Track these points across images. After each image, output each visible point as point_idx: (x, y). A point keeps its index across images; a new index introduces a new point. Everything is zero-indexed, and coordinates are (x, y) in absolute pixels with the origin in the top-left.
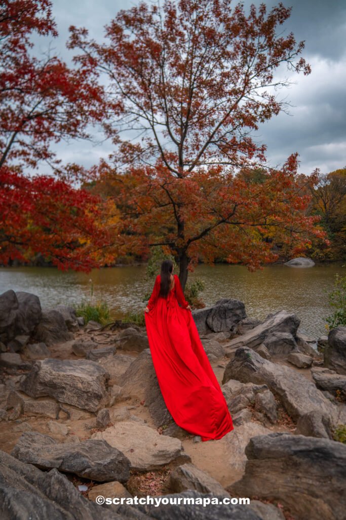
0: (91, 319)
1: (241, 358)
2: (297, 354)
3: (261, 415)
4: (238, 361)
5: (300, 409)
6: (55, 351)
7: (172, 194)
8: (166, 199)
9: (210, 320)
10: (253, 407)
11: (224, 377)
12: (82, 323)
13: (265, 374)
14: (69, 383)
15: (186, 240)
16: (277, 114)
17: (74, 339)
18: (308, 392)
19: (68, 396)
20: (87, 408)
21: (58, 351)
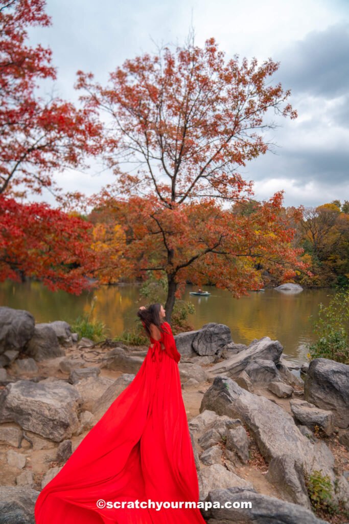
0: (85, 336)
1: (218, 388)
2: (278, 383)
3: (231, 454)
4: (216, 390)
5: (272, 450)
6: (43, 367)
7: (162, 224)
8: (156, 228)
9: (196, 344)
10: (225, 444)
11: (202, 405)
12: (76, 339)
13: (240, 407)
14: (36, 409)
15: (175, 267)
16: (264, 153)
17: (65, 355)
18: (284, 428)
19: (33, 424)
20: (51, 437)
21: (47, 367)
